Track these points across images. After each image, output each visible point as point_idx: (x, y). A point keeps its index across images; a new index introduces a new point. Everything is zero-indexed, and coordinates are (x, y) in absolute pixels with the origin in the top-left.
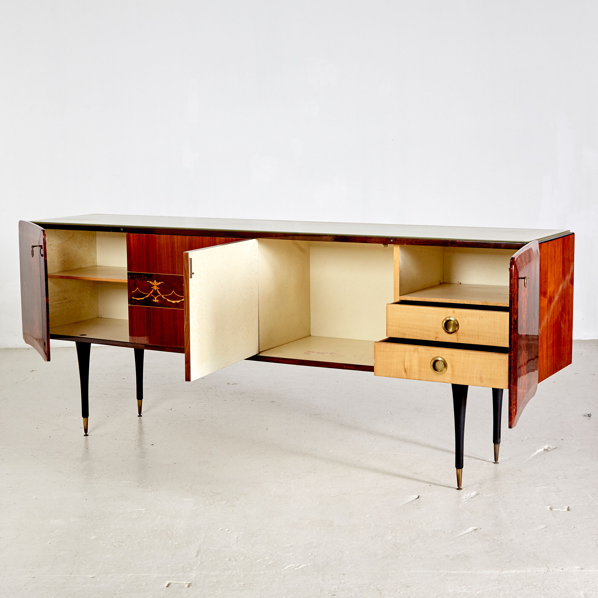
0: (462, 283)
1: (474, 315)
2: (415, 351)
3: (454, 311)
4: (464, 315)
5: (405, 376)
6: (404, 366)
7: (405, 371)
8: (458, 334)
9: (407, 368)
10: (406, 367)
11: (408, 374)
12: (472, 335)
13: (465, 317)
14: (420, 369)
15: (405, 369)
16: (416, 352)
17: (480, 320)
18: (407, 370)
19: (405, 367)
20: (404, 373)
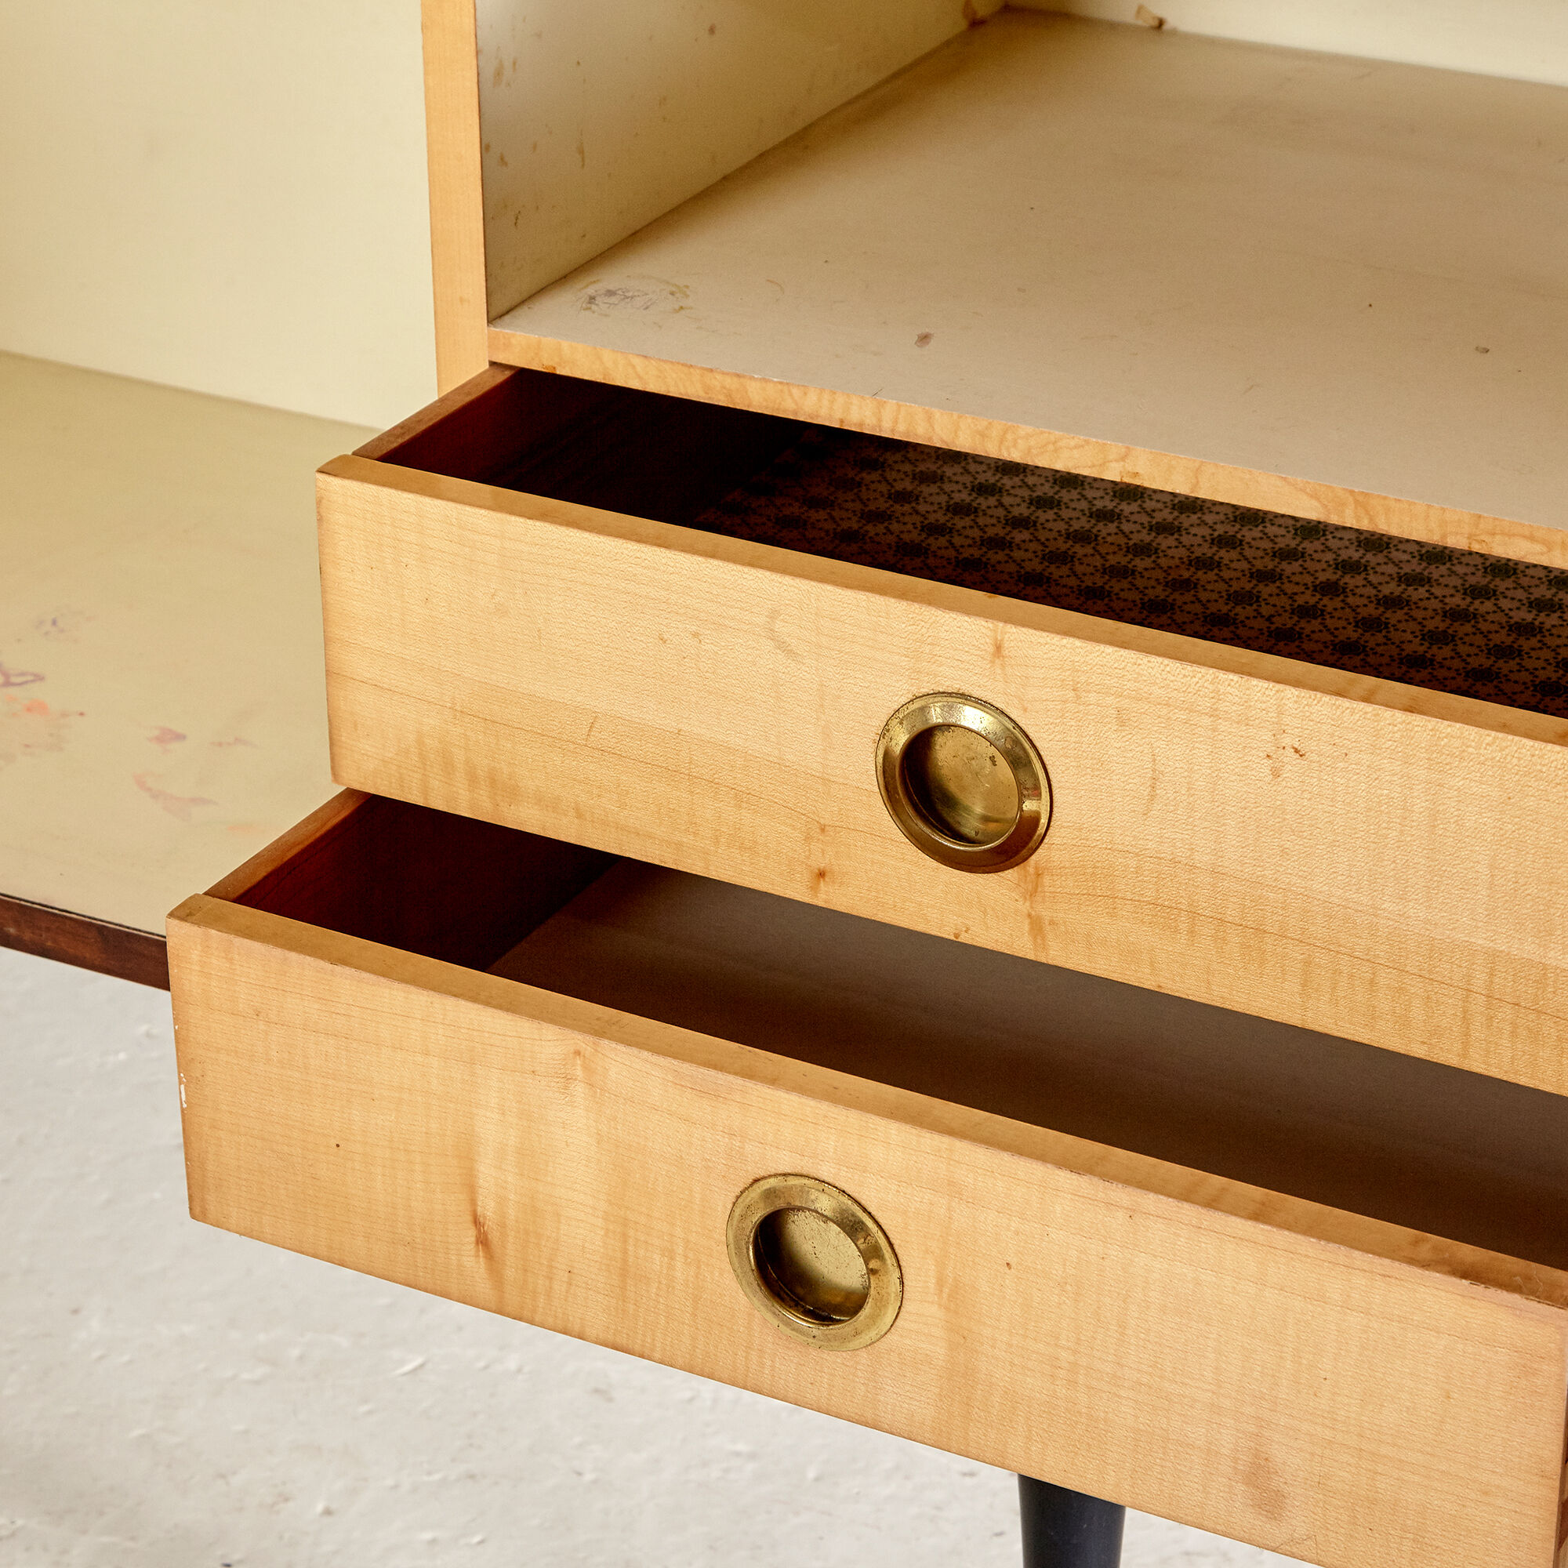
0: (1173, 21)
1: (1214, 714)
2: (568, 1079)
3: (999, 648)
4: (1110, 700)
5: (482, 1285)
6: (471, 1189)
7: (483, 1241)
8: (1046, 880)
9: (503, 1225)
10: (488, 1208)
11: (510, 1273)
12: (1193, 914)
13: (1122, 723)
14: (625, 1252)
15: (477, 1222)
16: (579, 1089)
17: (1276, 773)
18: (494, 1236)
19: (473, 1202)
20: (473, 1264)
